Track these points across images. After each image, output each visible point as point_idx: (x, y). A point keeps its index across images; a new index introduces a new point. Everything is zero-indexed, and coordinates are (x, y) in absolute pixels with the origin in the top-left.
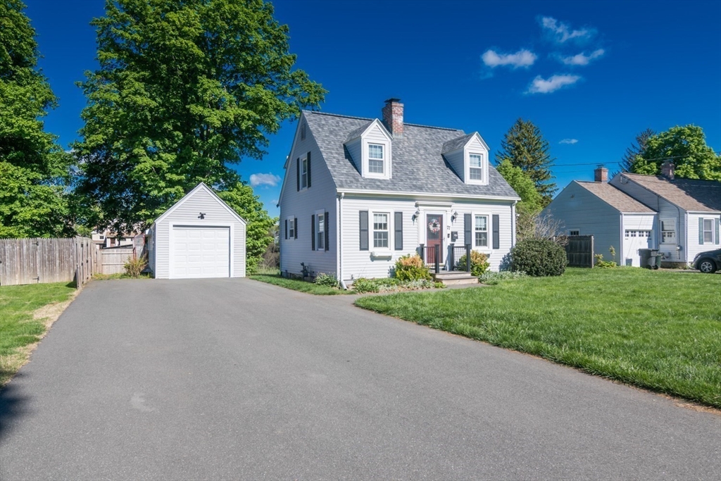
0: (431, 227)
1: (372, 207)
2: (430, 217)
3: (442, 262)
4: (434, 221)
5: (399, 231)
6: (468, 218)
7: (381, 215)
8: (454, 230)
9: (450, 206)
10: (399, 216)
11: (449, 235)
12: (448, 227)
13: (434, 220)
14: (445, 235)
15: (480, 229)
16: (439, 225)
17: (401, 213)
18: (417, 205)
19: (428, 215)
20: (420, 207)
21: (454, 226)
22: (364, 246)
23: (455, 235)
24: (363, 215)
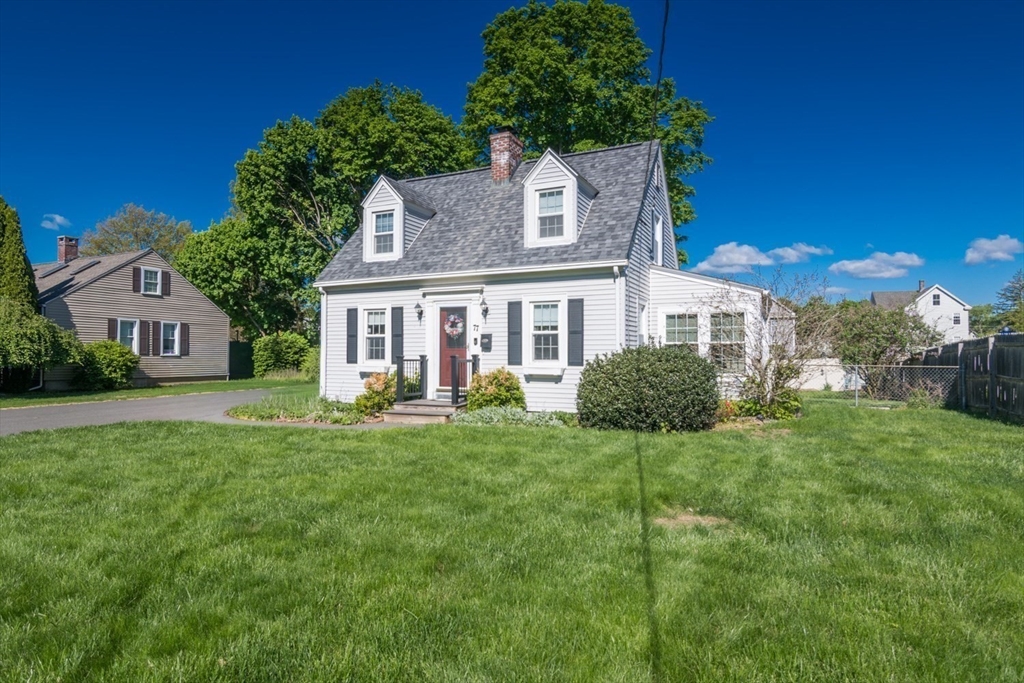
0: (448, 329)
1: (363, 302)
2: (445, 312)
3: (465, 386)
4: (452, 318)
5: (398, 336)
6: (514, 309)
7: (376, 313)
8: (487, 332)
9: (481, 292)
10: (398, 313)
11: (476, 339)
12: (475, 326)
13: (453, 316)
14: (470, 340)
15: (545, 328)
16: (460, 325)
17: (401, 309)
18: (424, 295)
19: (443, 310)
20: (427, 297)
21: (487, 325)
22: (352, 358)
23: (486, 340)
24: (352, 315)
